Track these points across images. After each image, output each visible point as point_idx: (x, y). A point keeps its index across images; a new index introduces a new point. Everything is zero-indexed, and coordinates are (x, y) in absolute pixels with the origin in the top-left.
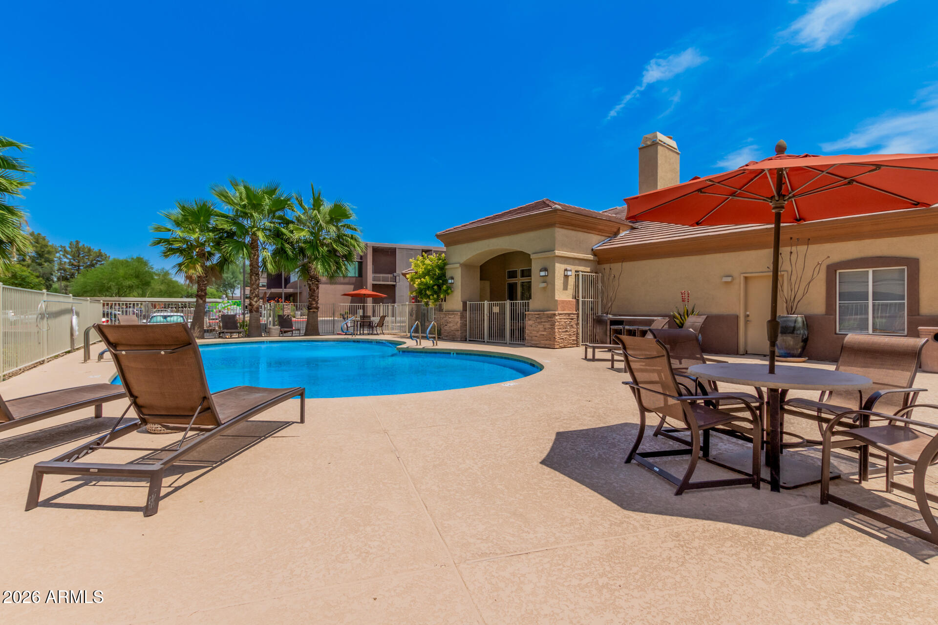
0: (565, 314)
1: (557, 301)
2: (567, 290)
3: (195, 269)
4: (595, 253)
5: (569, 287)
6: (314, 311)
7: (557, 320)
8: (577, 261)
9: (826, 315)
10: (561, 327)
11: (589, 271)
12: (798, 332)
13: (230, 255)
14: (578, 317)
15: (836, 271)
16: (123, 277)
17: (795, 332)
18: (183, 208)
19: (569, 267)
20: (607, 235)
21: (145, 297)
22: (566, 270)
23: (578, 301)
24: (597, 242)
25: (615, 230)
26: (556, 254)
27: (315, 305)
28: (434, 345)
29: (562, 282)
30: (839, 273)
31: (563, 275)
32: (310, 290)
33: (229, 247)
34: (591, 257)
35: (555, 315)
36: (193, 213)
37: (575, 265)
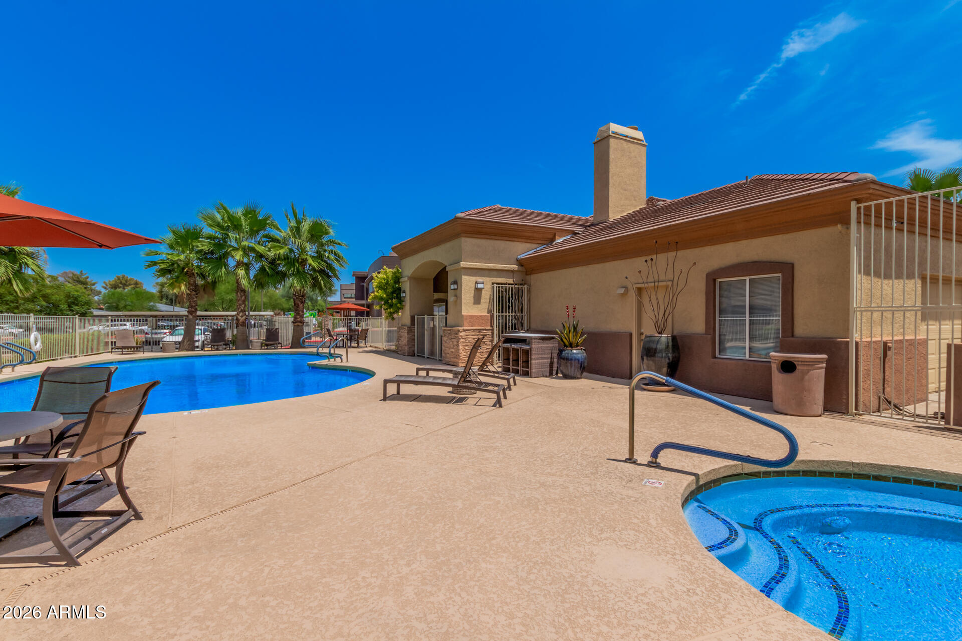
0: (474, 330)
1: (463, 316)
2: (479, 303)
3: (179, 287)
4: (520, 263)
5: (482, 301)
6: (298, 325)
7: (461, 336)
8: (495, 273)
9: (706, 334)
10: (469, 344)
11: (512, 282)
12: (660, 355)
13: (209, 274)
14: (493, 333)
15: (715, 280)
16: (225, 292)
17: (657, 355)
18: (174, 232)
19: (480, 279)
20: (539, 242)
21: (228, 311)
22: (477, 283)
23: (492, 316)
24: (526, 250)
25: (551, 236)
26: (462, 266)
27: (299, 319)
28: (342, 361)
29: (472, 295)
30: (720, 282)
31: (474, 288)
32: (295, 305)
33: (208, 266)
34: (515, 267)
35: (459, 331)
36: (181, 237)
37: (490, 277)
